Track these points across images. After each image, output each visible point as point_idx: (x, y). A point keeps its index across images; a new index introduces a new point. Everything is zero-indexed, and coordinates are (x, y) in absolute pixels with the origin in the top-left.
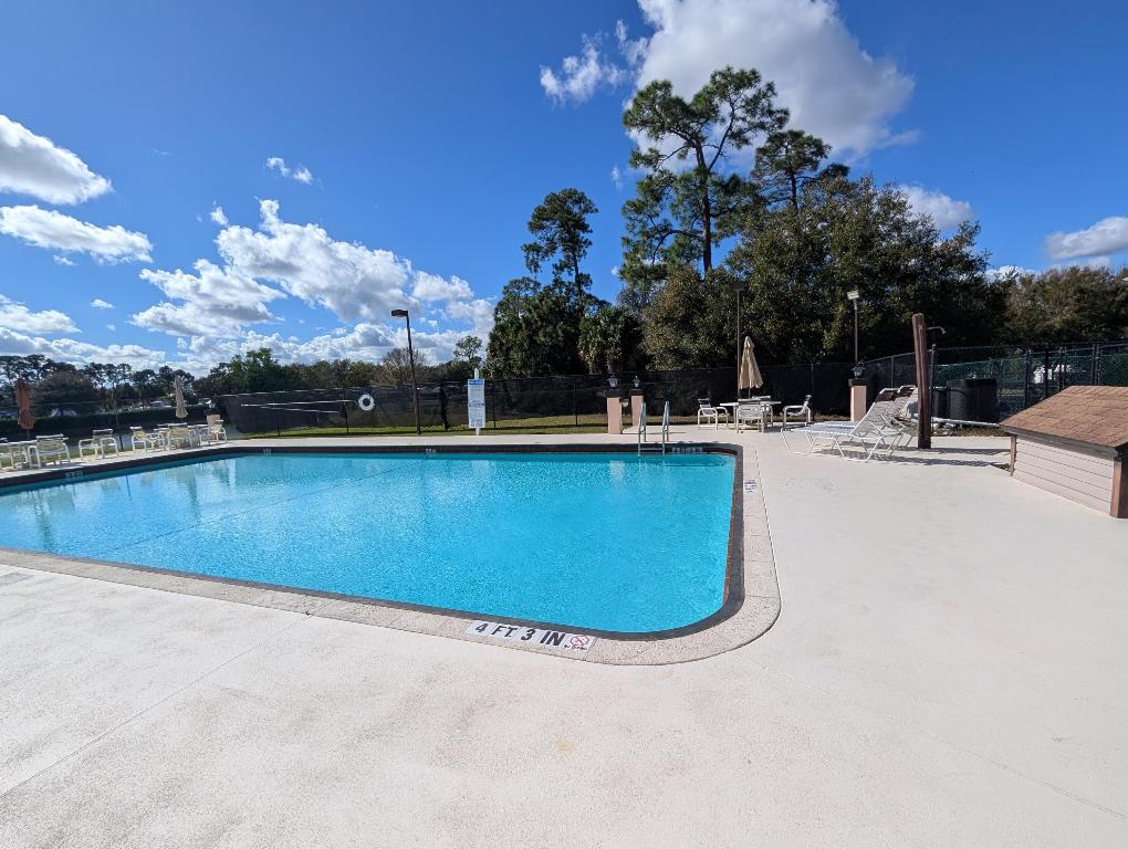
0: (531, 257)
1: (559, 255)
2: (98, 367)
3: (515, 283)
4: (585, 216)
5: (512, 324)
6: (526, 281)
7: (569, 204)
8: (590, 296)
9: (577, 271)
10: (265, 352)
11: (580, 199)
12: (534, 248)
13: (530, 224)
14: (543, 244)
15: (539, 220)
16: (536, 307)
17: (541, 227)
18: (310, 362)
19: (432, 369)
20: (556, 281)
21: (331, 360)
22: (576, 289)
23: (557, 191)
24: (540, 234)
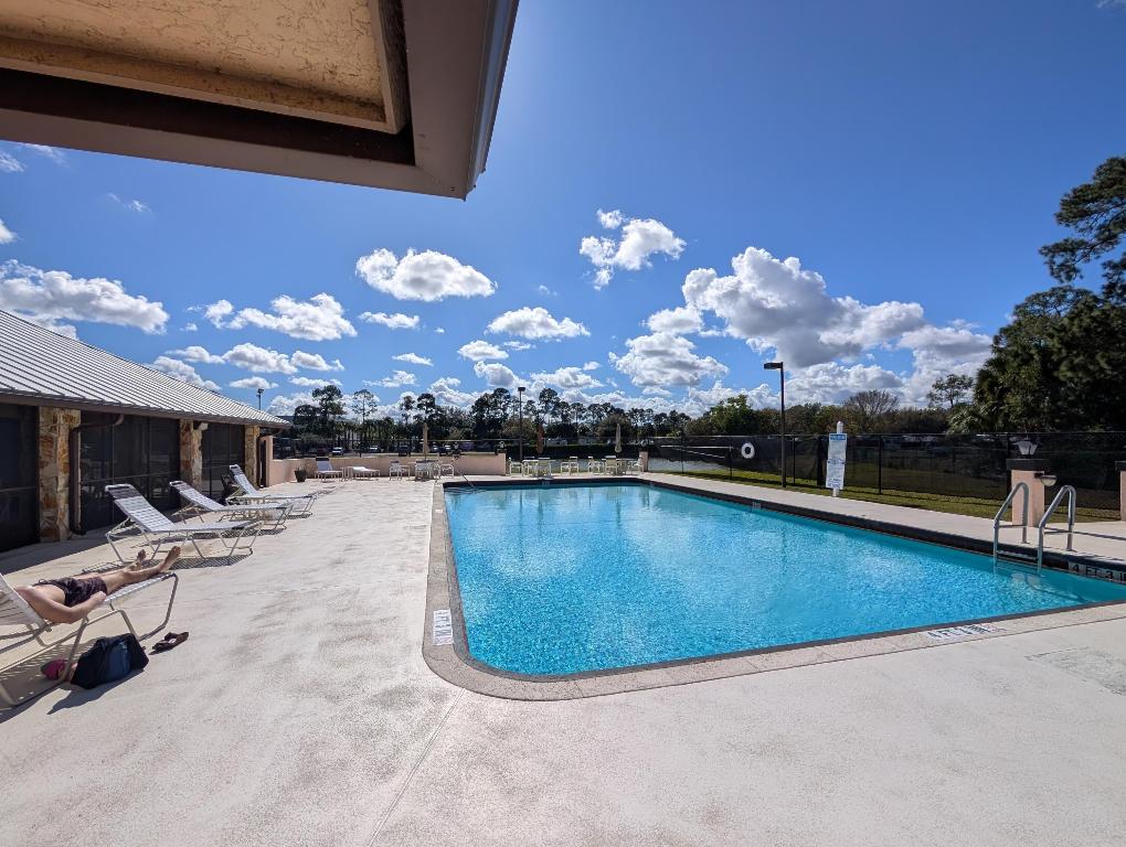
0: (1058, 260)
3: (1036, 299)
10: (743, 399)
12: (1069, 248)
13: (1058, 213)
14: (1087, 237)
15: (1077, 207)
16: (1061, 330)
17: (1084, 214)
24: (1082, 224)
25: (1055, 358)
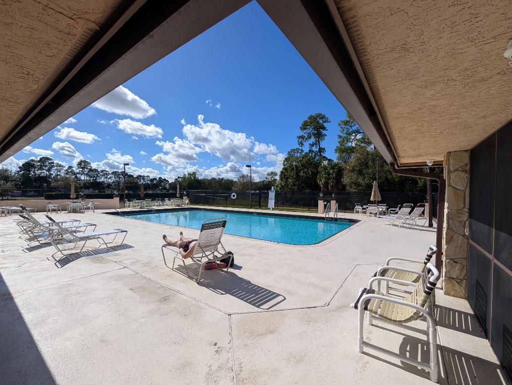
0: (300, 140)
1: (313, 140)
2: (140, 176)
3: (293, 150)
4: (324, 124)
5: (290, 167)
6: (297, 150)
7: (318, 119)
8: (324, 157)
9: (319, 147)
10: (194, 173)
11: (323, 117)
12: (302, 137)
13: (301, 127)
14: (306, 135)
15: (304, 126)
16: (301, 161)
17: (305, 129)
18: (210, 178)
19: (256, 183)
20: (310, 151)
21: (217, 177)
22: (319, 154)
23: (313, 114)
24: (305, 131)
25: (299, 169)
